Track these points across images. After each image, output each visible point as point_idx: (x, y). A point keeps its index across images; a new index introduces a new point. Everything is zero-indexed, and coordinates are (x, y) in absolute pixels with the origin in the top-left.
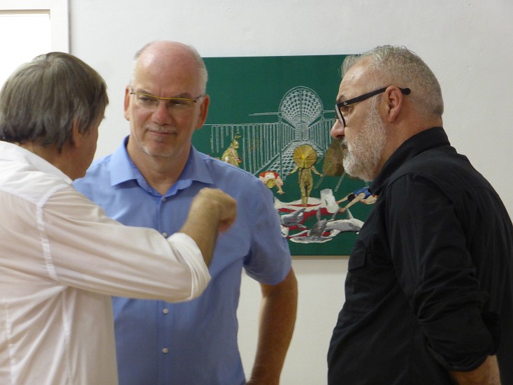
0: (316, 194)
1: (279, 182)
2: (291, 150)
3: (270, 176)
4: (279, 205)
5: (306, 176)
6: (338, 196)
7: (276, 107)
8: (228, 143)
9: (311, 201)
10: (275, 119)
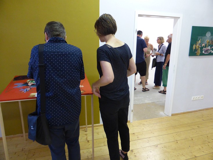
0: (208, 47)
1: (205, 45)
2: (206, 41)
3: (204, 44)
4: (204, 48)
5: (207, 44)
6: (210, 47)
7: (206, 34)
8: (200, 39)
9: (207, 48)
10: (205, 36)
